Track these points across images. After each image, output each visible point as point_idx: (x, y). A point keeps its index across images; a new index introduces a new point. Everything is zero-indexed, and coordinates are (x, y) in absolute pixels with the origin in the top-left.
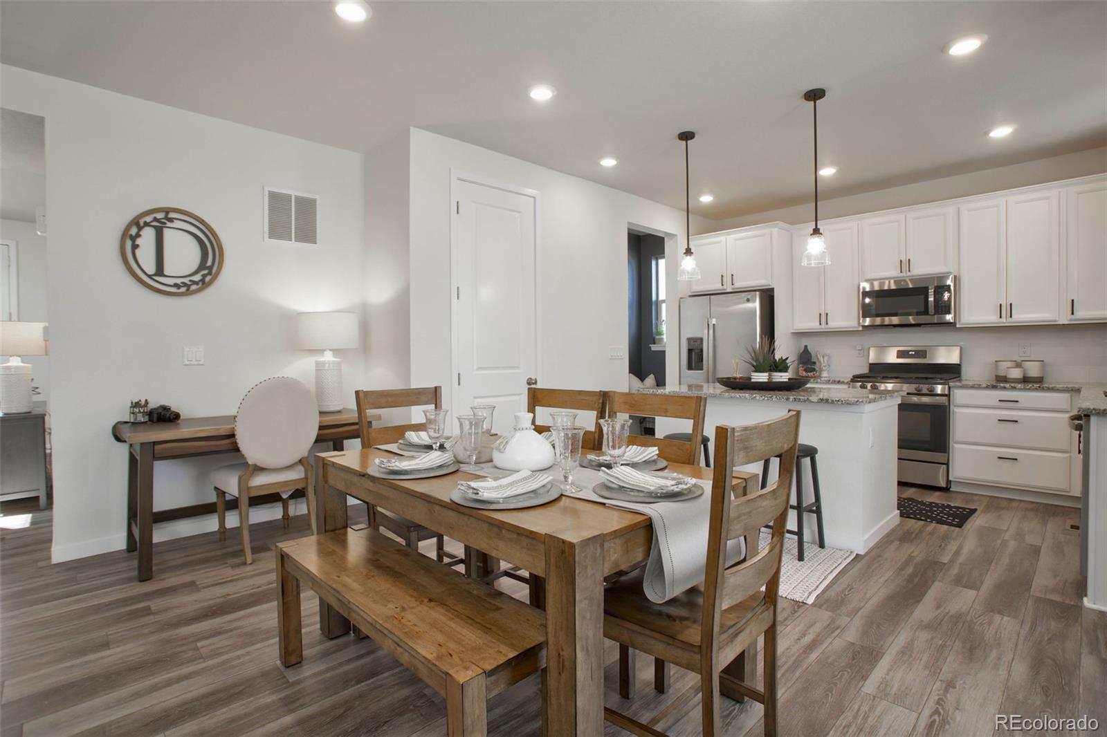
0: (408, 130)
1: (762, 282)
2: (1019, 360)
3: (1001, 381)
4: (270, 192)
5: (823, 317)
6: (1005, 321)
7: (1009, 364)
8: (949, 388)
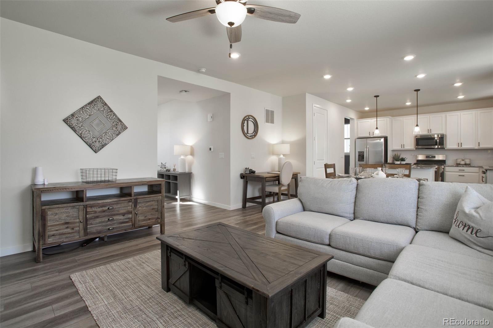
0: (305, 94)
1: (384, 135)
2: (463, 159)
3: (458, 165)
4: (266, 109)
5: (403, 146)
6: (460, 148)
7: (461, 160)
8: (444, 167)
